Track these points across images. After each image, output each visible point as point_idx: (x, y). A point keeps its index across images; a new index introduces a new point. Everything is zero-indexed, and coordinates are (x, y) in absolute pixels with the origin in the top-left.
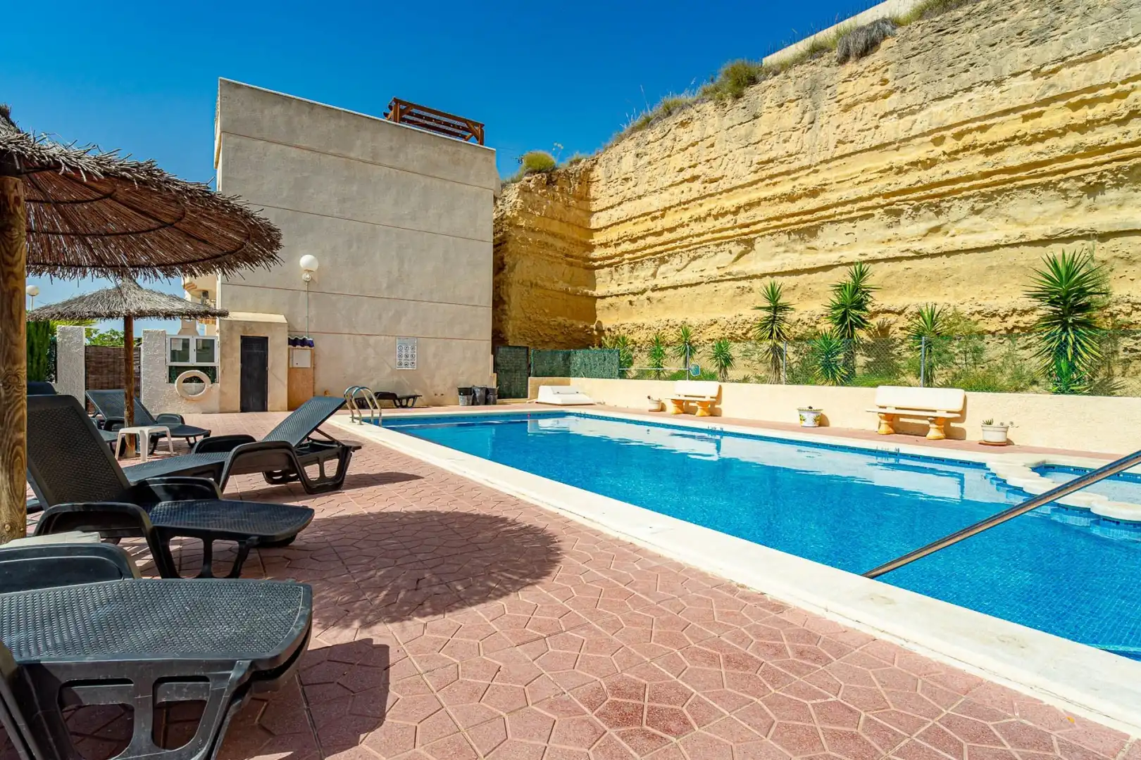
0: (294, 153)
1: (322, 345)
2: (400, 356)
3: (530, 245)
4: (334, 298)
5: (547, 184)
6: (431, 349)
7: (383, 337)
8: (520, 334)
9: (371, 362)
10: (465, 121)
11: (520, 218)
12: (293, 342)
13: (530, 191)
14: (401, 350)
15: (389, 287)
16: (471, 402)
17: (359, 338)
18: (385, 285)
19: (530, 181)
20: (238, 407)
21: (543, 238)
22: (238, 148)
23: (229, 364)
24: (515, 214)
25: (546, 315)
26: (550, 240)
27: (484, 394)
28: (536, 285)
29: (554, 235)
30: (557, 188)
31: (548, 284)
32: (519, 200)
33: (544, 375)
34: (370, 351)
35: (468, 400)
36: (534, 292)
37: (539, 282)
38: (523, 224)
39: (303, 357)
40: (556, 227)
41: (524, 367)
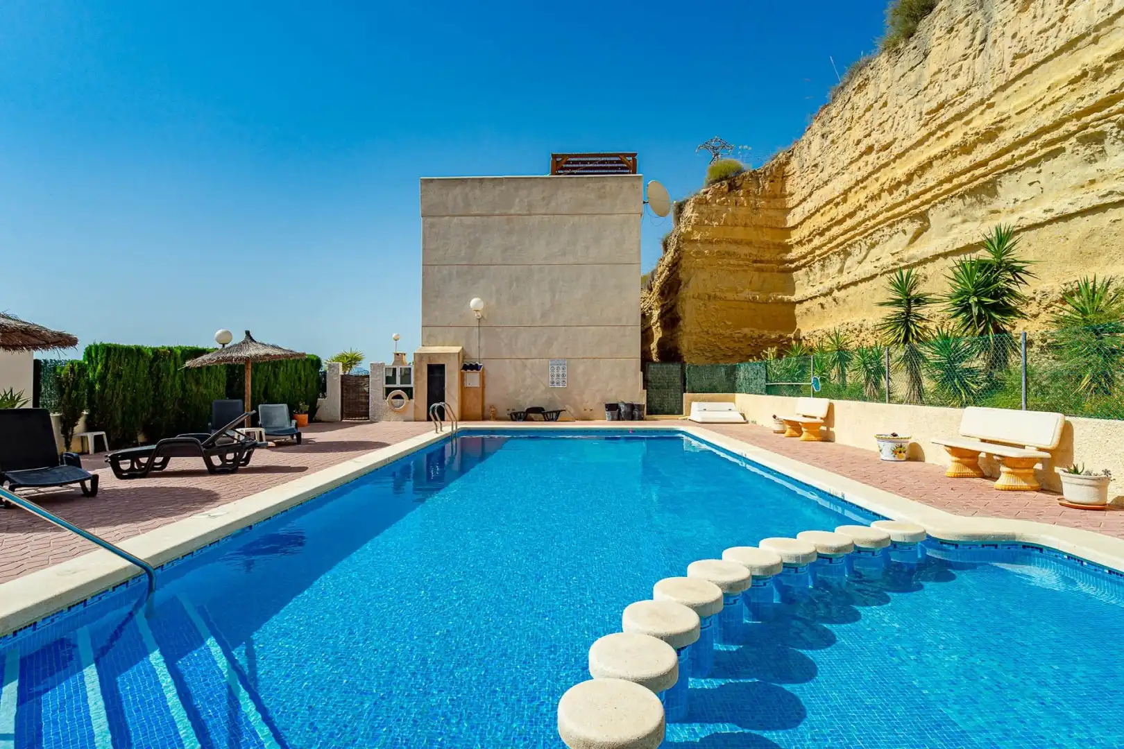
0: (468, 221)
1: (490, 368)
2: (552, 376)
3: (706, 257)
4: (498, 330)
5: (729, 190)
6: (581, 369)
7: (537, 360)
8: (695, 348)
9: (528, 382)
10: (617, 155)
11: (695, 232)
12: (465, 367)
13: (707, 203)
14: (553, 371)
15: (544, 315)
16: (616, 417)
17: (518, 361)
18: (539, 316)
19: (707, 193)
20: (426, 418)
21: (724, 247)
22: (432, 225)
23: (420, 384)
24: (689, 229)
25: (728, 327)
26: (733, 248)
27: (629, 410)
28: (715, 297)
29: (737, 242)
30: (741, 192)
31: (730, 296)
32: (694, 214)
33: (703, 390)
34: (528, 372)
35: (612, 415)
36: (712, 305)
37: (718, 294)
38: (698, 237)
39: (473, 379)
40: (740, 233)
41: (679, 383)
